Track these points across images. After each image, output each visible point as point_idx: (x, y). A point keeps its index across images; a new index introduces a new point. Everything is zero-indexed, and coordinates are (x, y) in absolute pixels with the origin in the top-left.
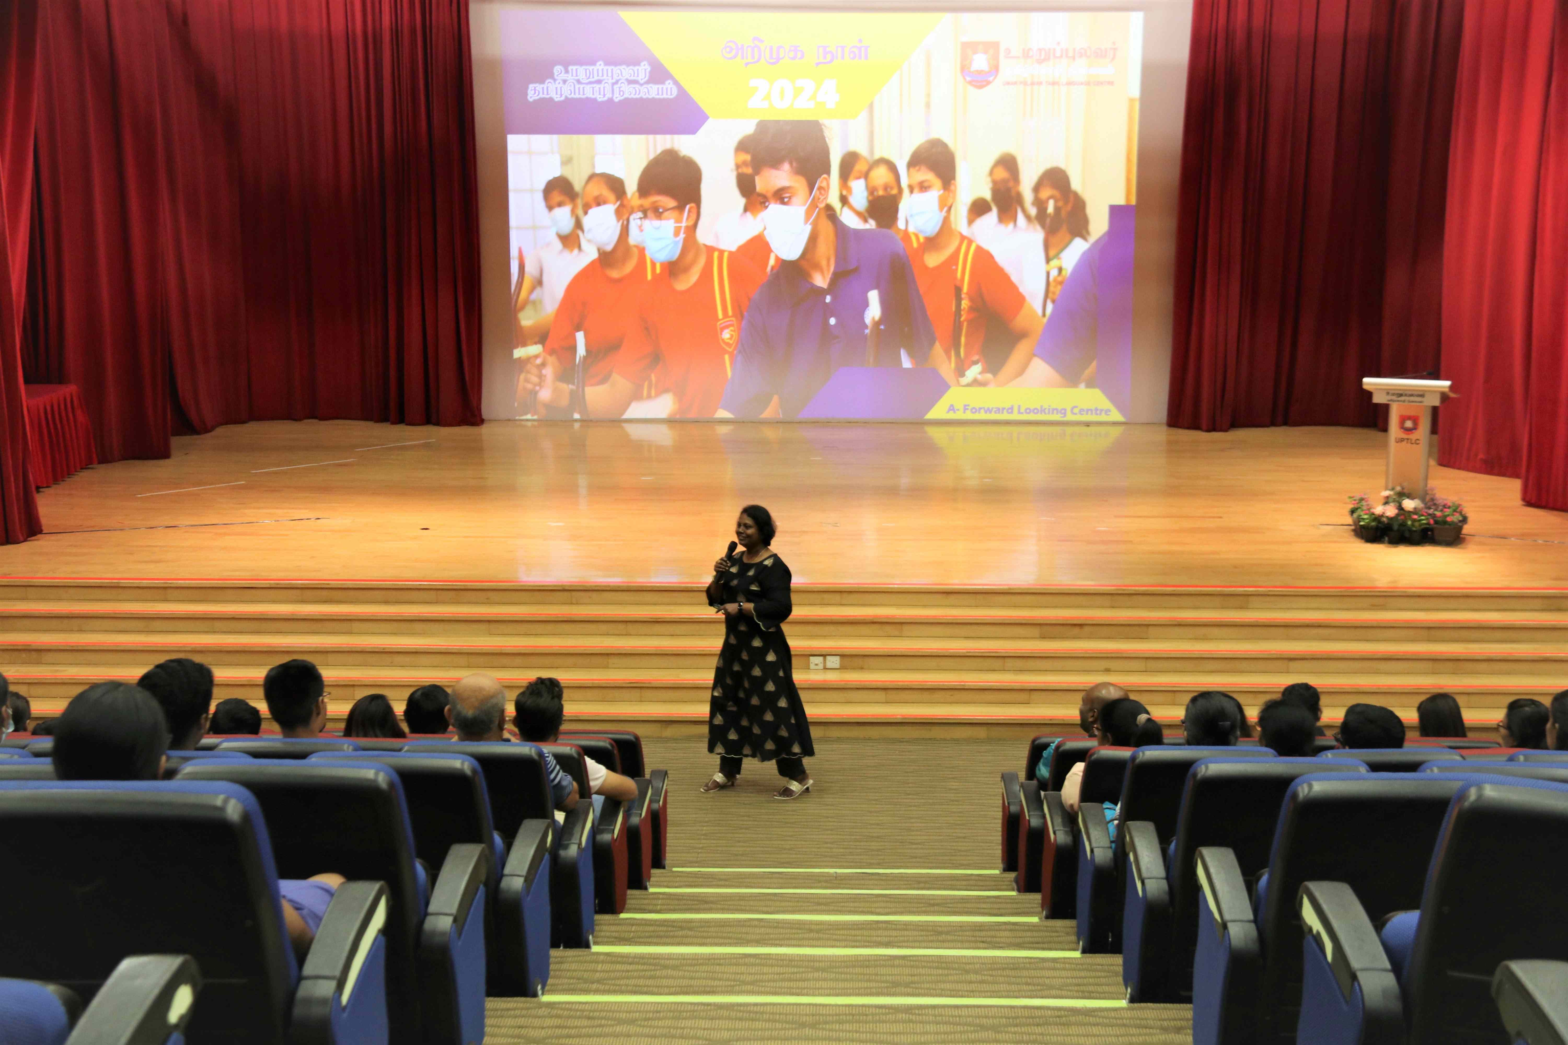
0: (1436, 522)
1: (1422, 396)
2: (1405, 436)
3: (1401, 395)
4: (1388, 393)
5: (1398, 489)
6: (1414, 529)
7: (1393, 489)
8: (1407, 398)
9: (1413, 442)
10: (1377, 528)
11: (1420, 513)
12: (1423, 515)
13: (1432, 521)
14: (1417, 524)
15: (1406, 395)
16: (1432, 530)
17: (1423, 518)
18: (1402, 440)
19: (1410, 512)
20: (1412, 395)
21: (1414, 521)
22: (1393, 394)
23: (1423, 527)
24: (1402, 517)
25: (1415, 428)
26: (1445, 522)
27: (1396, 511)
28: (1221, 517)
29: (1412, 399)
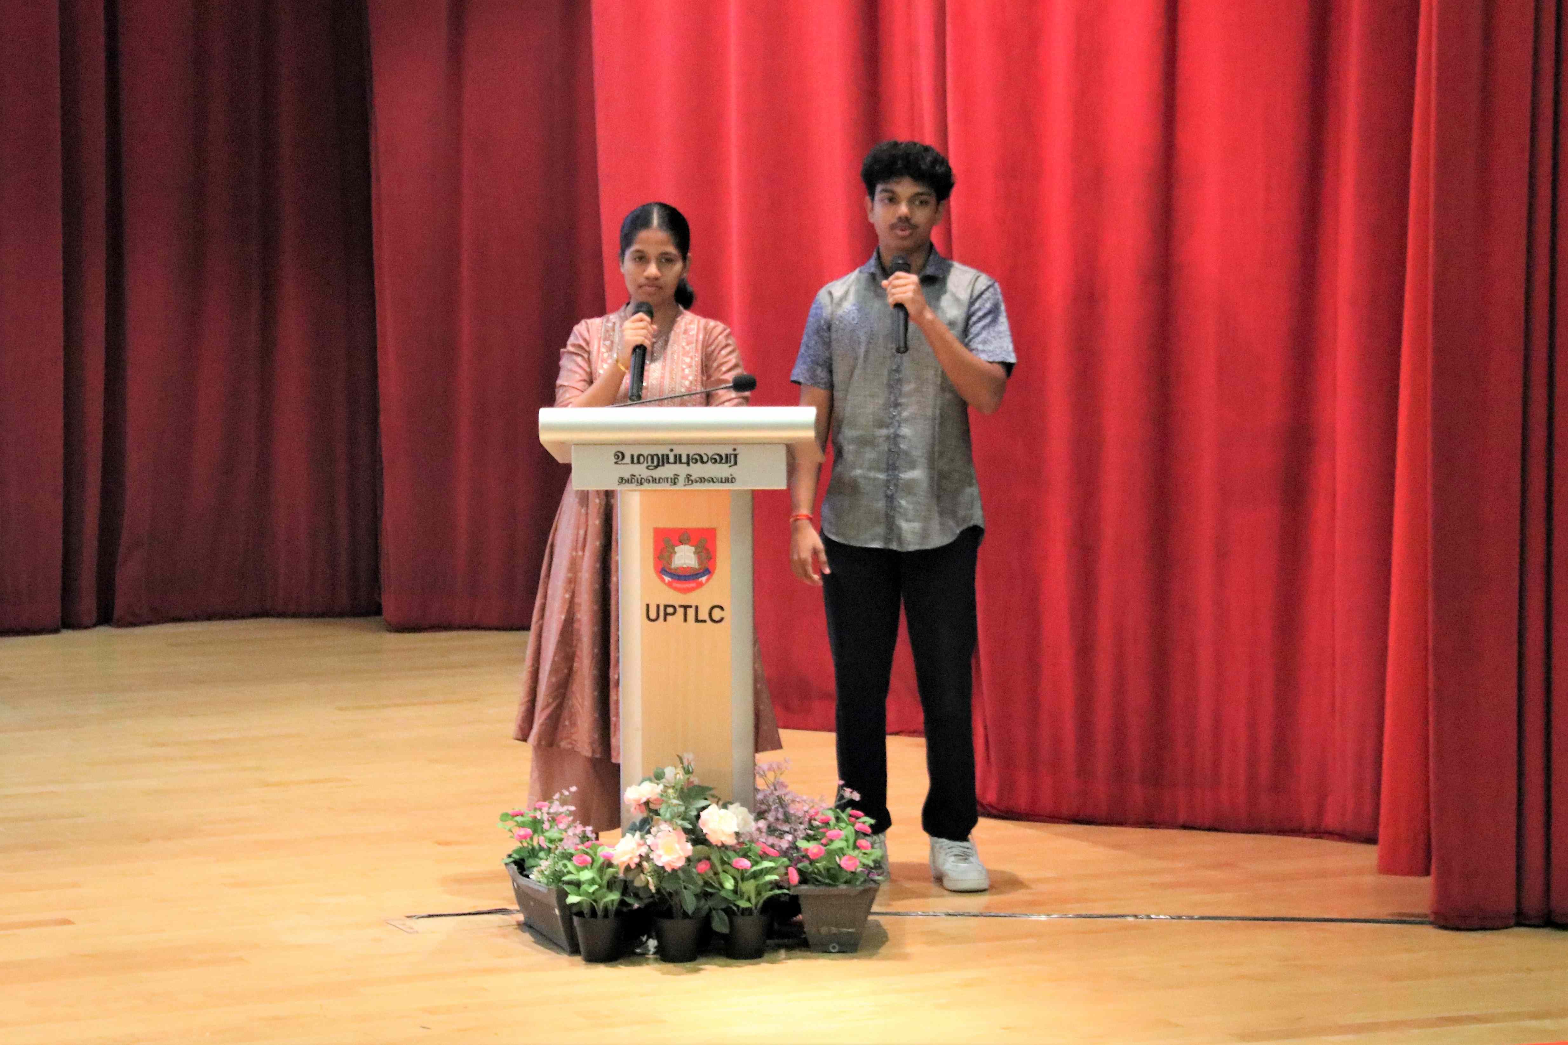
0: (804, 878)
1: (730, 459)
2: (676, 598)
3: (663, 460)
4: (620, 457)
5: (674, 774)
6: (743, 904)
7: (658, 777)
8: (682, 470)
9: (704, 615)
10: (622, 911)
11: (758, 848)
12: (764, 856)
13: (795, 877)
14: (749, 887)
15: (678, 459)
16: (793, 904)
17: (767, 864)
18: (666, 612)
19: (724, 847)
20: (700, 459)
21: (742, 876)
22: (636, 460)
23: (767, 894)
24: (703, 866)
25: (706, 569)
26: (833, 875)
27: (689, 848)
28: (67, 922)
29: (697, 470)
